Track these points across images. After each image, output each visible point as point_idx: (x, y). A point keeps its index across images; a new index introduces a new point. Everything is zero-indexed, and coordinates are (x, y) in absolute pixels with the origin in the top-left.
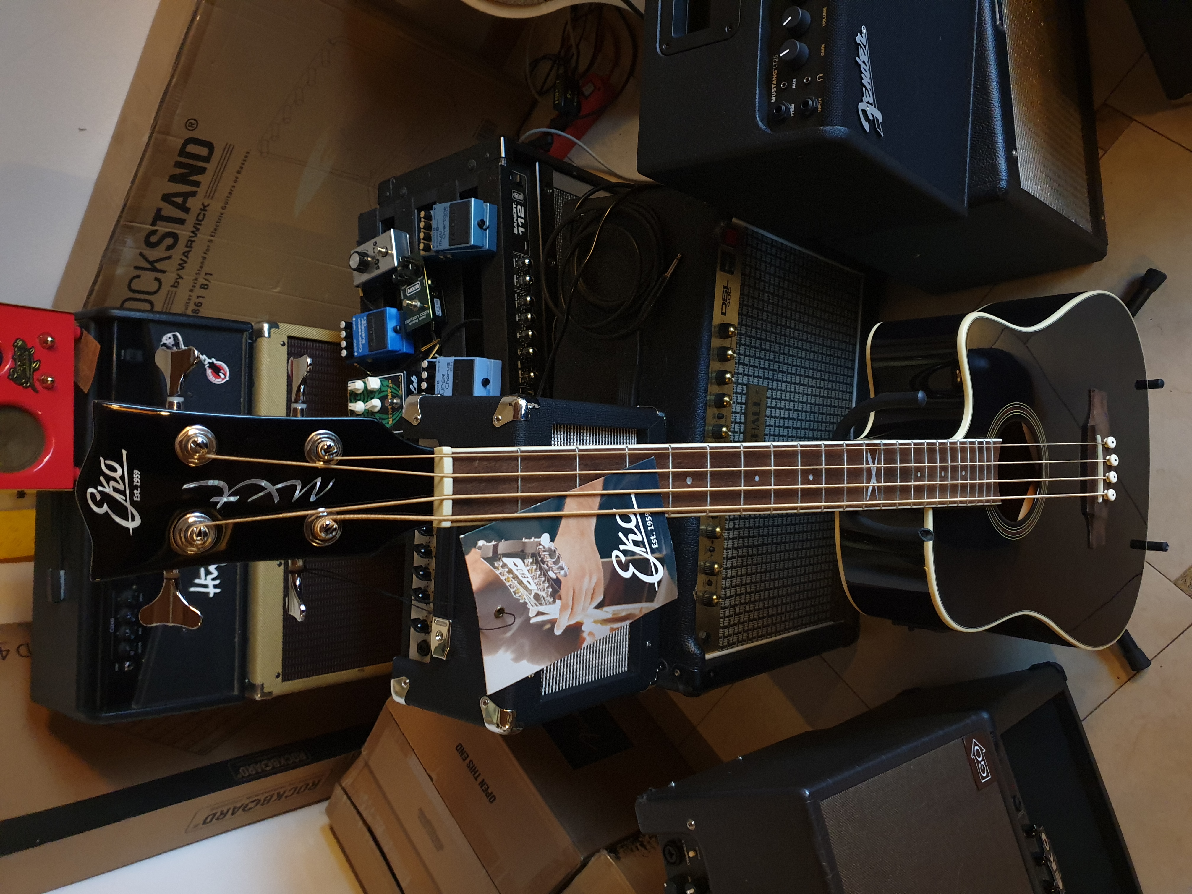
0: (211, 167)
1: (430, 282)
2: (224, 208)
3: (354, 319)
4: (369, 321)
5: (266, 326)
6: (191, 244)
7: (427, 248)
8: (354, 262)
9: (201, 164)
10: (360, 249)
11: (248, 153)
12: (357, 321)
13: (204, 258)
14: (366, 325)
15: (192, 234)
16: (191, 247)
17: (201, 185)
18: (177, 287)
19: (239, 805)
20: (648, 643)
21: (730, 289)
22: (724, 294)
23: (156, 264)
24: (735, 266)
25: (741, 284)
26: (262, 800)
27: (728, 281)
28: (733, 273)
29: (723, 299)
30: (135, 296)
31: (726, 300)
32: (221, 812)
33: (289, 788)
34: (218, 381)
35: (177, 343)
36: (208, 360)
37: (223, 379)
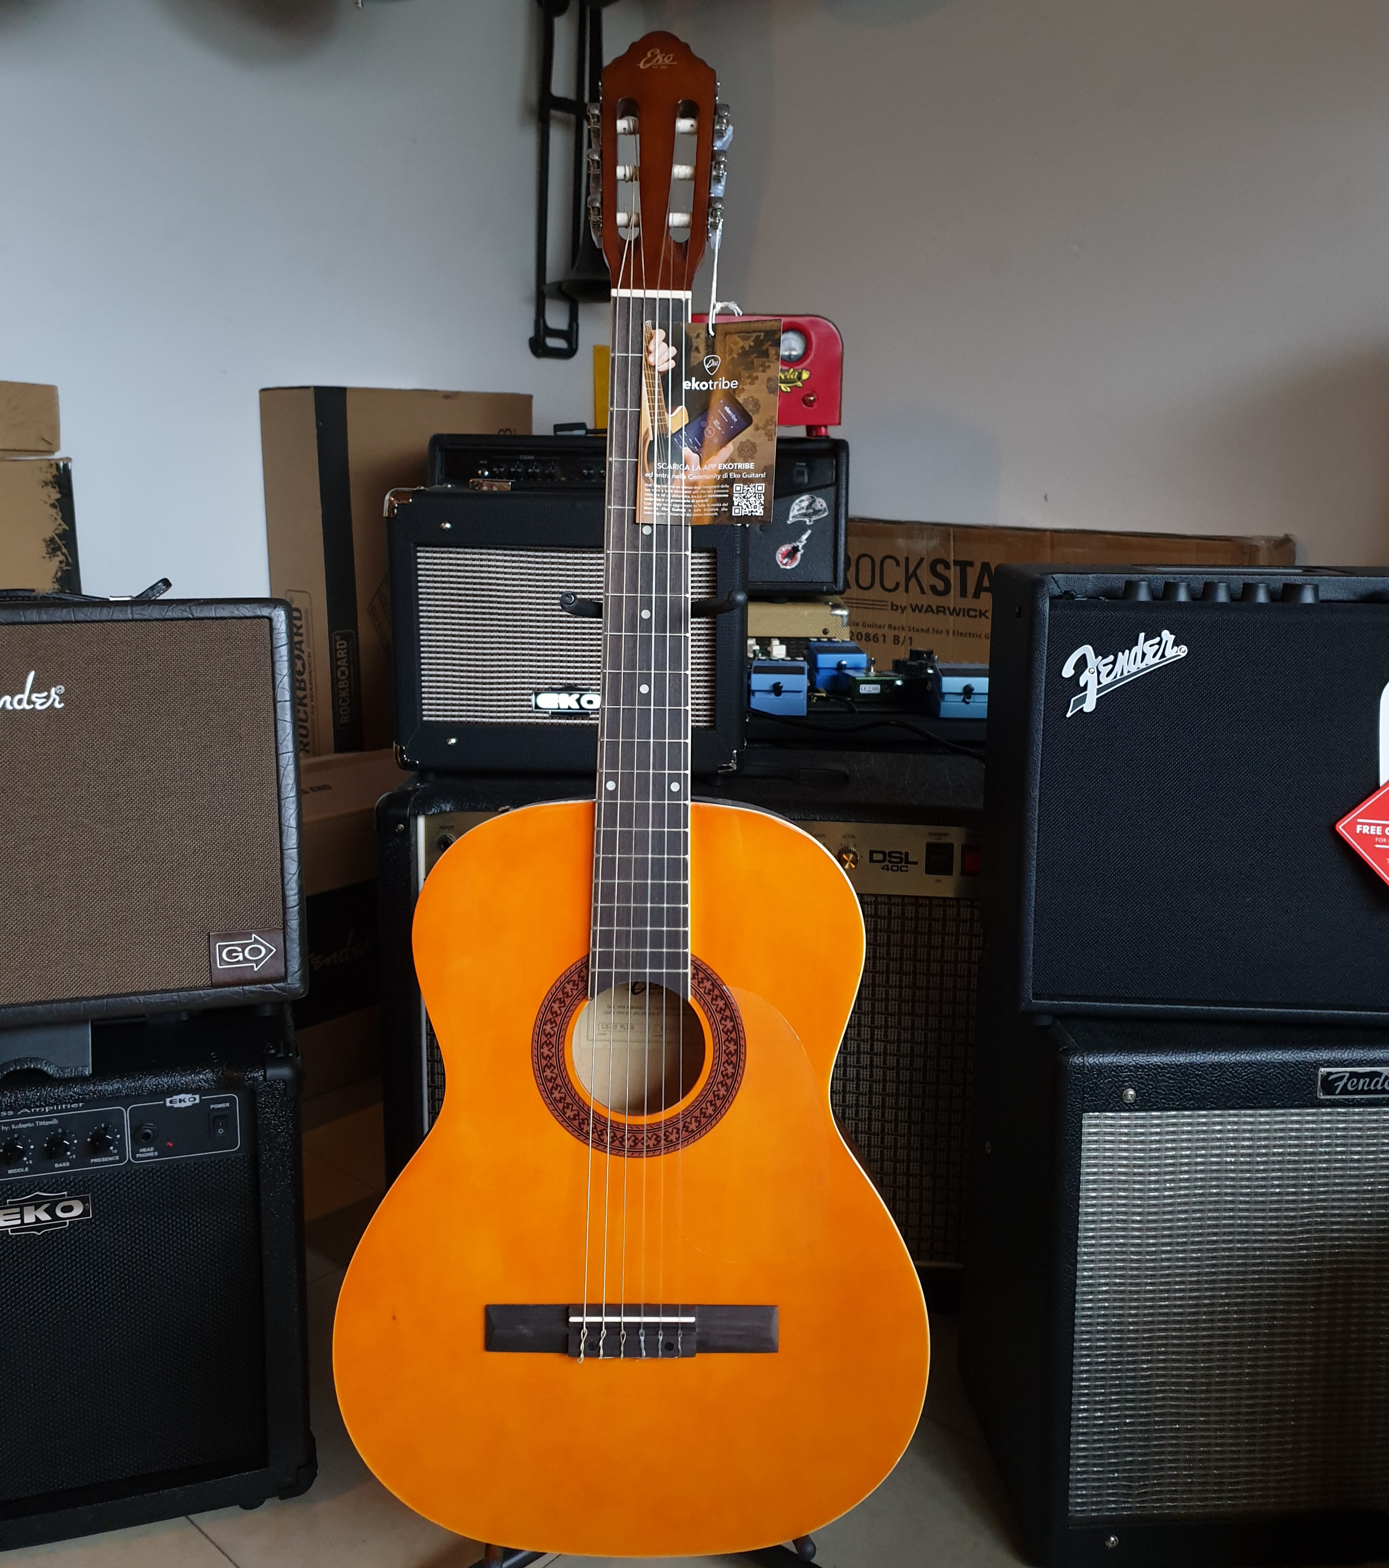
5: (844, 613)
6: (941, 611)
13: (928, 631)
15: (952, 608)
18: (892, 609)
19: (304, 646)
20: (453, 741)
21: (905, 869)
22: (898, 855)
23: (913, 580)
24: (938, 877)
25: (917, 898)
26: (303, 677)
27: (916, 863)
28: (927, 873)
29: (890, 853)
30: (878, 568)
31: (890, 862)
32: (301, 627)
33: (308, 709)
34: (779, 557)
35: (816, 512)
36: (800, 546)
37: (781, 562)
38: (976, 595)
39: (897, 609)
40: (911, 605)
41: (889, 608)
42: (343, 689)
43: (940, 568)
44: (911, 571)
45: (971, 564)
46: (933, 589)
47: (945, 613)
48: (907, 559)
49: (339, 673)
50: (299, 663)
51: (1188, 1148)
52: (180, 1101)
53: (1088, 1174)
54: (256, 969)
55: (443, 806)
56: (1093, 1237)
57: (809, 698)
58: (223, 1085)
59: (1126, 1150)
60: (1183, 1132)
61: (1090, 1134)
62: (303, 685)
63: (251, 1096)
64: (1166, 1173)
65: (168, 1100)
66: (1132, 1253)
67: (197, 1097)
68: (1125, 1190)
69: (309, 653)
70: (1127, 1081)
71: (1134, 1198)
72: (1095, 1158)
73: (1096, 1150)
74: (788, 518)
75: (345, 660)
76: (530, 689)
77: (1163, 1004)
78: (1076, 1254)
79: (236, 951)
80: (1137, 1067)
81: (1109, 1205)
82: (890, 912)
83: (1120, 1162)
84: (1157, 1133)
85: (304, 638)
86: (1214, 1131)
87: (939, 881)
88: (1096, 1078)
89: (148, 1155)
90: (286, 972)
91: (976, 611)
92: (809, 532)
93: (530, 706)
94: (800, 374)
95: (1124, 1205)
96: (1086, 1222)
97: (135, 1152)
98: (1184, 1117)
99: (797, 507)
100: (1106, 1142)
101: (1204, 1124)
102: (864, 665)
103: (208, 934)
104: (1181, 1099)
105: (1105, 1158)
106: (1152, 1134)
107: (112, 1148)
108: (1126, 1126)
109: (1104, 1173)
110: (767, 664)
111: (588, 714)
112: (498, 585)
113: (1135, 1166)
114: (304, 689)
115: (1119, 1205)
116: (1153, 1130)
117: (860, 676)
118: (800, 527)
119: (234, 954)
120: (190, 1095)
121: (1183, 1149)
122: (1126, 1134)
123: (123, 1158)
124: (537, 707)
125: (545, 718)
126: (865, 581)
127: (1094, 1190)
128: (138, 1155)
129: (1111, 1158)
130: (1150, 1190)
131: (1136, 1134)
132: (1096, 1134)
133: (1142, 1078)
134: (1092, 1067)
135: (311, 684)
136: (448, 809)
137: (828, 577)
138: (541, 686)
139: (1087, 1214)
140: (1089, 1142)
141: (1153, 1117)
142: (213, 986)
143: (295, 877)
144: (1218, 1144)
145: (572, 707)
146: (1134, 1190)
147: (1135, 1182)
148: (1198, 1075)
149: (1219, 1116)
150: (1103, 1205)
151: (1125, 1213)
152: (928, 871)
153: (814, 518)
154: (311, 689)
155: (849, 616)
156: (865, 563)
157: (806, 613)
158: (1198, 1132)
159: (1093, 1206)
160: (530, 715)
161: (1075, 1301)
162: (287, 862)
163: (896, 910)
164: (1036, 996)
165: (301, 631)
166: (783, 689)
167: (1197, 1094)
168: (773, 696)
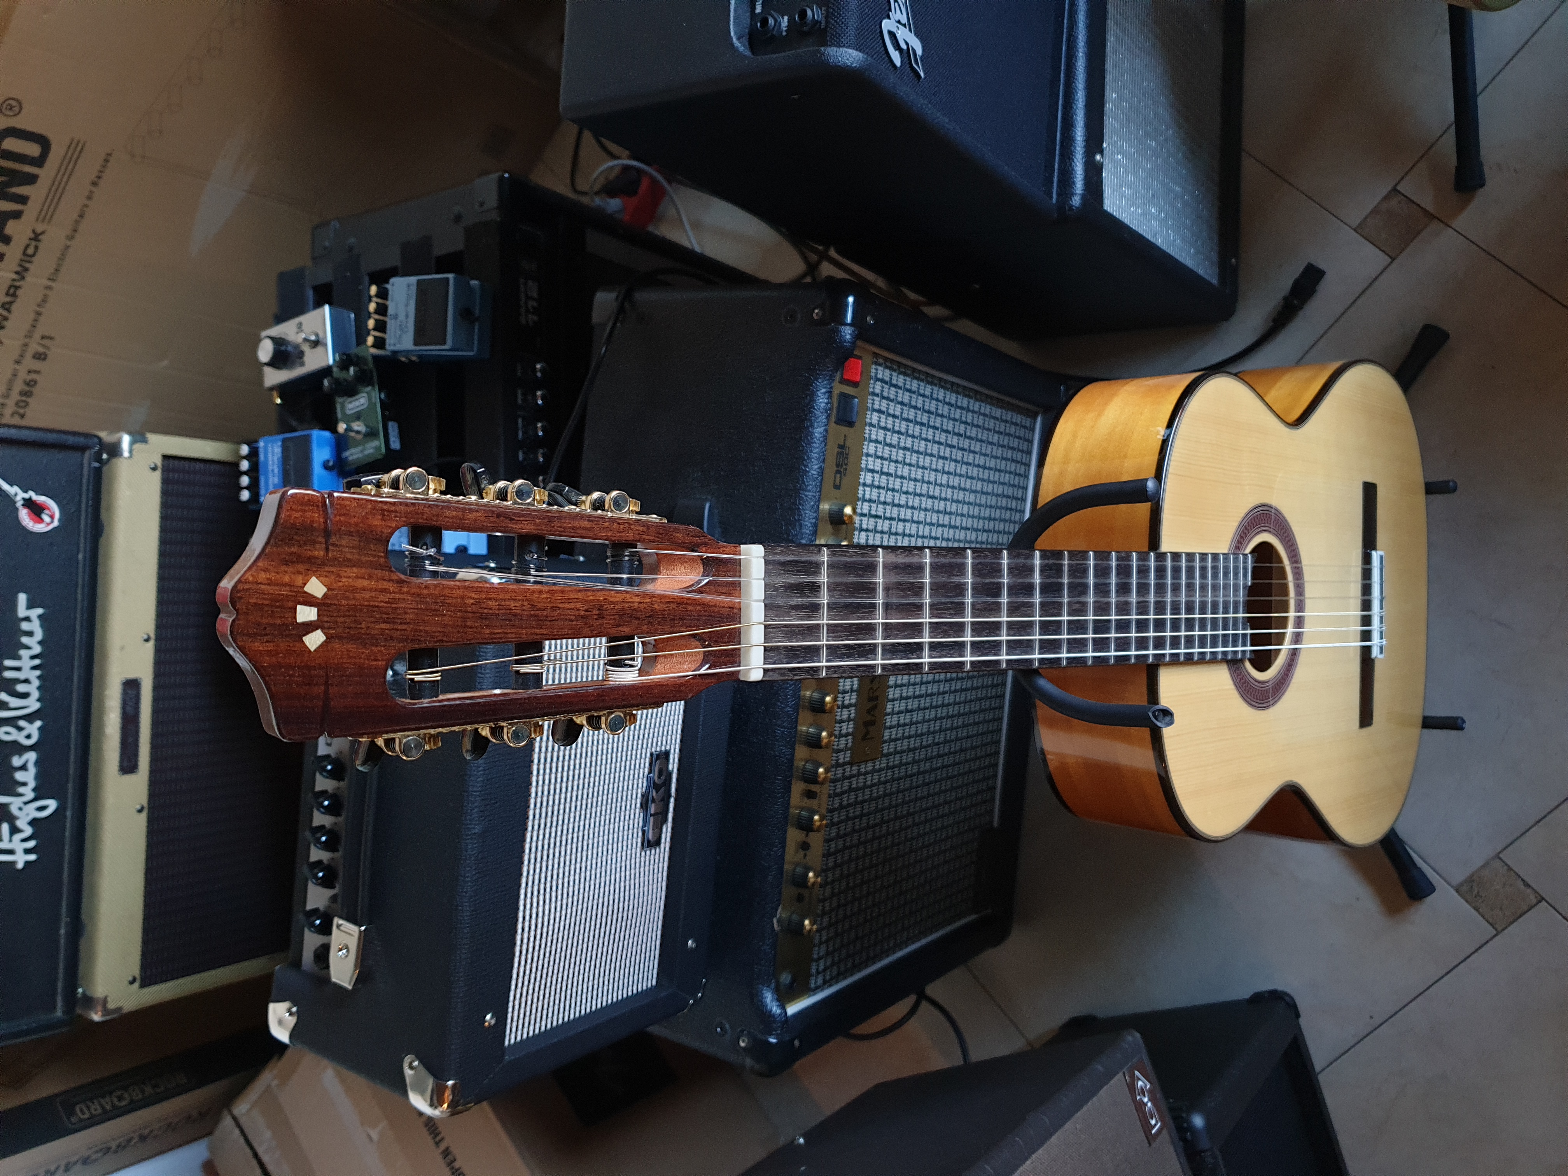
0: (46, 174)
1: (383, 396)
2: (71, 238)
3: (261, 444)
4: (285, 449)
5: (126, 440)
6: (15, 292)
7: (380, 343)
8: (265, 351)
9: (27, 169)
10: (276, 331)
11: (109, 155)
12: (266, 448)
13: (39, 314)
14: (280, 455)
15: (15, 276)
16: (14, 295)
17: (30, 203)
21: (848, 449)
22: (839, 456)
24: (855, 413)
27: (845, 437)
28: (852, 425)
29: (836, 465)
31: (842, 466)
34: (38, 528)
36: (23, 496)
37: (49, 524)
38: (7, 240)
42: (143, 1092)
137: (74, 458)
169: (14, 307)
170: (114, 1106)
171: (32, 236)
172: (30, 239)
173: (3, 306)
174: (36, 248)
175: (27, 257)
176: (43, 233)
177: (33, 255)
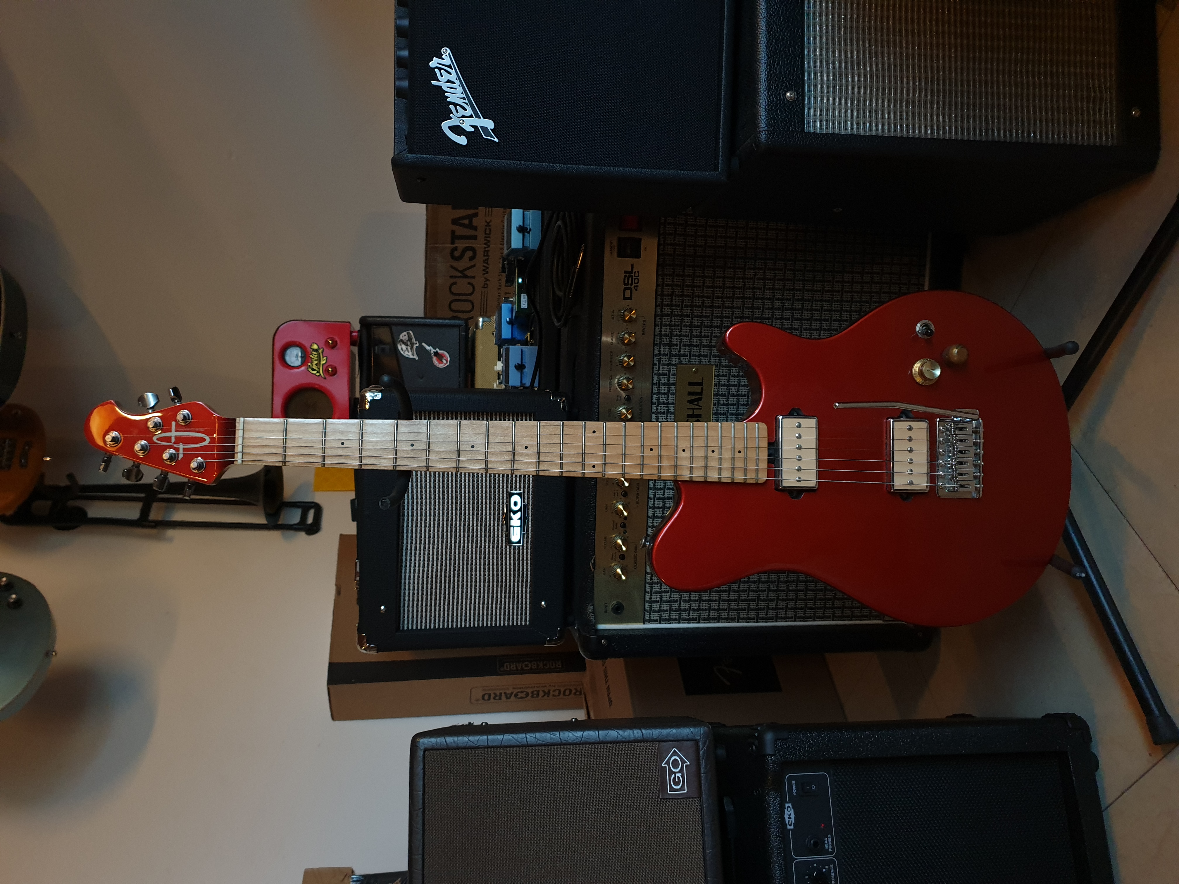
1: (520, 280)
2: (503, 222)
5: (481, 320)
6: (487, 253)
15: (485, 246)
16: (487, 255)
18: (486, 288)
19: (509, 692)
20: (543, 603)
21: (637, 273)
22: (626, 279)
23: (465, 272)
24: (642, 249)
25: (658, 265)
26: (530, 693)
27: (632, 265)
28: (639, 257)
29: (625, 284)
30: (457, 298)
31: (631, 285)
32: (495, 694)
33: (552, 689)
34: (441, 366)
35: (410, 339)
36: (433, 350)
37: (445, 364)
38: (475, 228)
39: (487, 284)
40: (484, 274)
41: (486, 289)
42: (538, 666)
43: (457, 254)
44: (460, 274)
45: (453, 232)
46: (472, 259)
47: (489, 251)
48: (451, 277)
49: (526, 668)
50: (520, 695)
51: (834, 52)
52: (790, 818)
53: (852, 129)
54: (689, 764)
55: (590, 610)
56: (901, 126)
57: (532, 345)
58: (778, 787)
59: (834, 100)
60: (821, 55)
61: (821, 127)
62: (535, 693)
63: (786, 766)
64: (853, 69)
65: (789, 827)
66: (914, 95)
67: (787, 805)
68: (865, 100)
69: (514, 688)
70: (780, 97)
71: (871, 93)
72: (840, 123)
73: (833, 123)
74: (415, 359)
75: (518, 665)
76: (506, 547)
77: (722, 70)
78: (913, 138)
79: (675, 778)
80: (769, 89)
81: (877, 113)
82: (668, 285)
83: (843, 104)
84: (822, 75)
85: (503, 692)
86: (821, 31)
87: (646, 248)
88: (777, 121)
89: (830, 842)
90: (692, 740)
91: (486, 229)
92: (424, 344)
93: (519, 547)
94: (314, 350)
95: (877, 101)
96: (889, 130)
97: (827, 852)
98: (809, 54)
99: (406, 353)
100: (827, 115)
101: (815, 38)
102: (510, 305)
103: (661, 799)
104: (794, 55)
105: (840, 116)
106: (822, 79)
107: (824, 870)
108: (815, 99)
109: (852, 116)
110: (504, 375)
111: (524, 505)
112: (428, 571)
113: (847, 92)
114: (538, 692)
115: (877, 105)
116: (819, 78)
117: (516, 307)
118: (420, 351)
119: (677, 780)
120: (786, 810)
121: (834, 56)
122: (822, 100)
123: (832, 862)
124: (519, 542)
125: (528, 537)
126: (467, 306)
127: (864, 124)
128: (830, 850)
129: (840, 111)
130: (865, 81)
131: (822, 91)
132: (821, 123)
133: (778, 85)
134: (769, 124)
135: (534, 687)
136: (592, 607)
137: (456, 331)
138: (504, 539)
139: (883, 130)
140: (827, 128)
141: (809, 78)
142: (700, 797)
143: (621, 732)
144: (830, 28)
145: (519, 516)
146: (865, 93)
147: (859, 93)
148: (775, 43)
149: (809, 28)
150: (876, 117)
151: (883, 102)
152: (638, 256)
153: (414, 341)
154: (538, 687)
155: (483, 316)
156: (454, 306)
157: (481, 347)
158: (821, 43)
159: (877, 125)
160: (525, 548)
161: (950, 139)
162: (608, 739)
163: (668, 280)
164: (716, 169)
165: (498, 694)
166: (520, 363)
167: (790, 42)
168: (525, 370)
169: (489, 261)
170: (522, 669)
171: (486, 224)
172: (486, 226)
173: (484, 262)
174: (490, 229)
175: (487, 236)
176: (491, 221)
177: (490, 234)
